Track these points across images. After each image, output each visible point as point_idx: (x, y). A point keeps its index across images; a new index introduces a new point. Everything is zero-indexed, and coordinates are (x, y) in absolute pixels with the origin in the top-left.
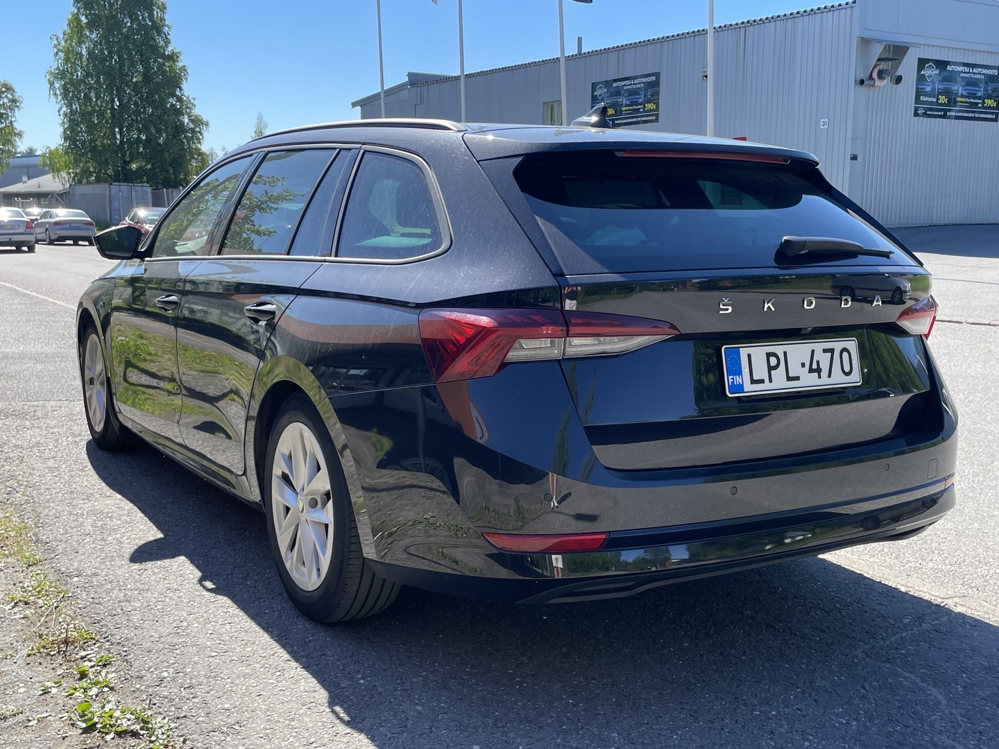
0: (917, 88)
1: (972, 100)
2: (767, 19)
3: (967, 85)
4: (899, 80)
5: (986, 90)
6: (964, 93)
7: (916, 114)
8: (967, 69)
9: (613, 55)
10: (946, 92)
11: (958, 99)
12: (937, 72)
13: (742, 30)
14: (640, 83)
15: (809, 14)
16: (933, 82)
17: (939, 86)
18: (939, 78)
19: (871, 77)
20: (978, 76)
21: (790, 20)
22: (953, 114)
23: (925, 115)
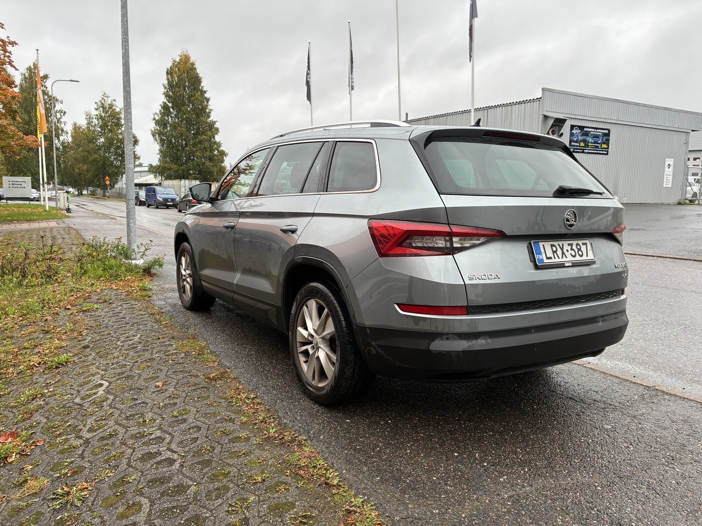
0: (570, 139)
1: (596, 145)
2: (498, 105)
3: (594, 137)
5: (602, 140)
6: (592, 141)
8: (593, 130)
10: (584, 141)
11: (590, 144)
12: (580, 131)
13: (486, 111)
15: (519, 104)
16: (577, 136)
17: (580, 138)
18: (581, 134)
20: (599, 134)
21: (509, 106)
22: (587, 151)
23: (574, 151)
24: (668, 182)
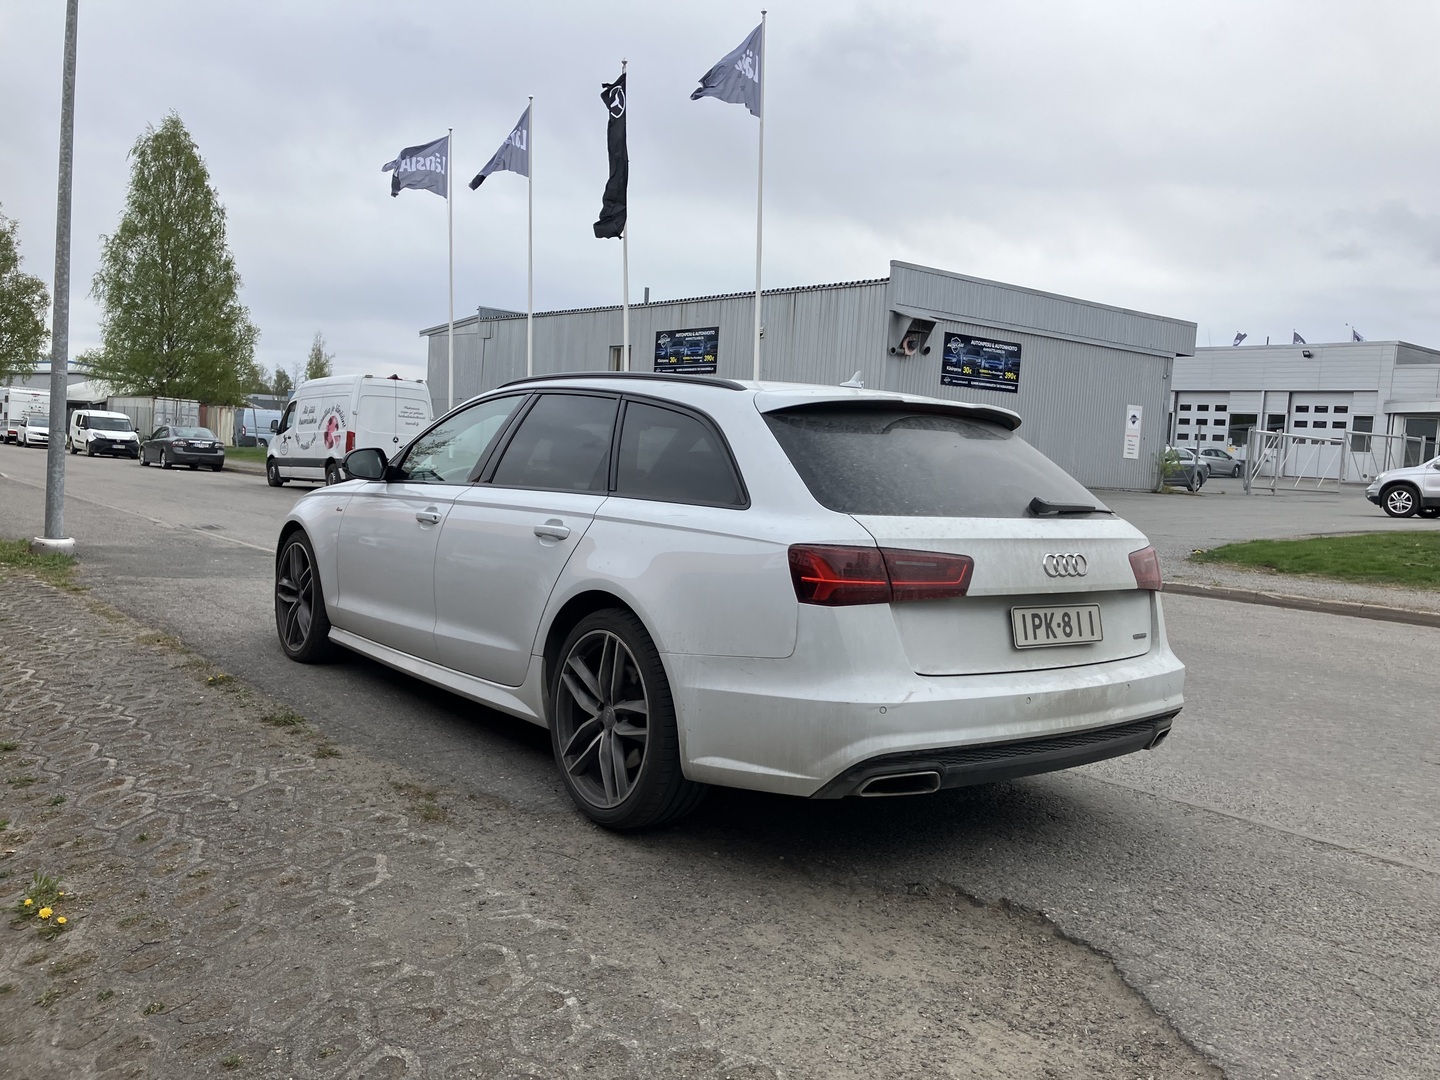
0: (944, 359)
1: (994, 372)
3: (990, 358)
4: (927, 350)
5: (1006, 364)
6: (987, 366)
7: (943, 383)
8: (989, 345)
9: (677, 309)
10: (971, 364)
11: (981, 371)
12: (962, 345)
13: (793, 295)
14: (699, 336)
15: (850, 287)
16: (959, 355)
17: (964, 358)
18: (965, 351)
19: (901, 346)
20: (999, 352)
21: (833, 290)
22: (977, 383)
23: (950, 383)
24: (1132, 449)
